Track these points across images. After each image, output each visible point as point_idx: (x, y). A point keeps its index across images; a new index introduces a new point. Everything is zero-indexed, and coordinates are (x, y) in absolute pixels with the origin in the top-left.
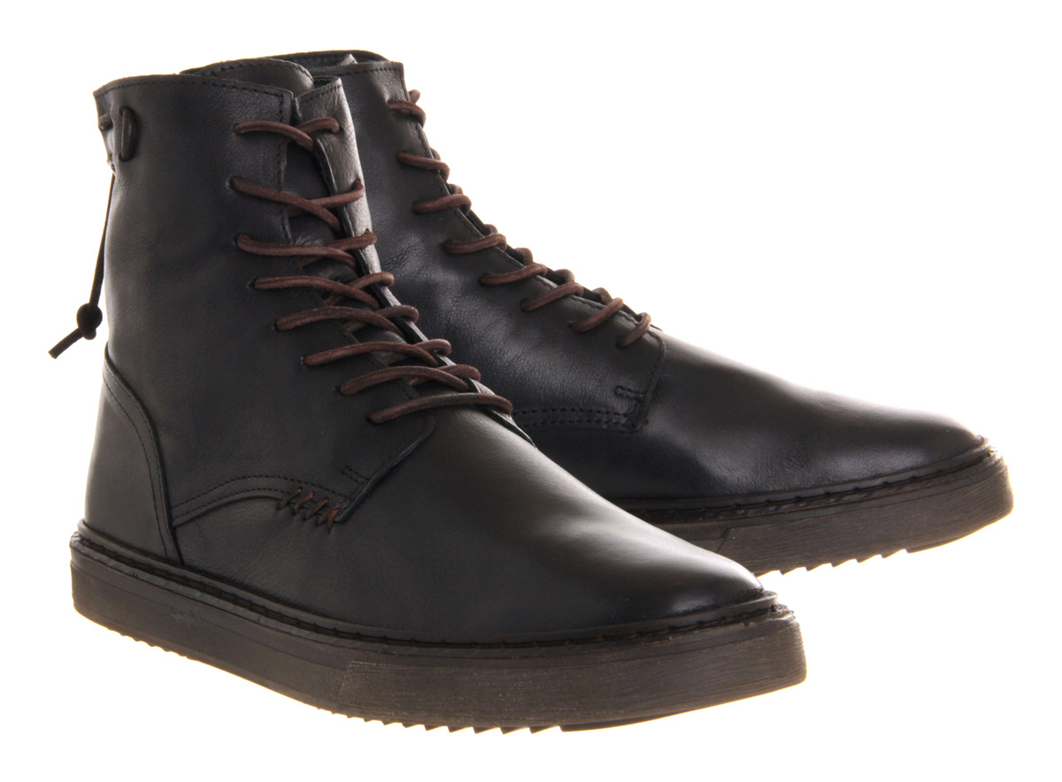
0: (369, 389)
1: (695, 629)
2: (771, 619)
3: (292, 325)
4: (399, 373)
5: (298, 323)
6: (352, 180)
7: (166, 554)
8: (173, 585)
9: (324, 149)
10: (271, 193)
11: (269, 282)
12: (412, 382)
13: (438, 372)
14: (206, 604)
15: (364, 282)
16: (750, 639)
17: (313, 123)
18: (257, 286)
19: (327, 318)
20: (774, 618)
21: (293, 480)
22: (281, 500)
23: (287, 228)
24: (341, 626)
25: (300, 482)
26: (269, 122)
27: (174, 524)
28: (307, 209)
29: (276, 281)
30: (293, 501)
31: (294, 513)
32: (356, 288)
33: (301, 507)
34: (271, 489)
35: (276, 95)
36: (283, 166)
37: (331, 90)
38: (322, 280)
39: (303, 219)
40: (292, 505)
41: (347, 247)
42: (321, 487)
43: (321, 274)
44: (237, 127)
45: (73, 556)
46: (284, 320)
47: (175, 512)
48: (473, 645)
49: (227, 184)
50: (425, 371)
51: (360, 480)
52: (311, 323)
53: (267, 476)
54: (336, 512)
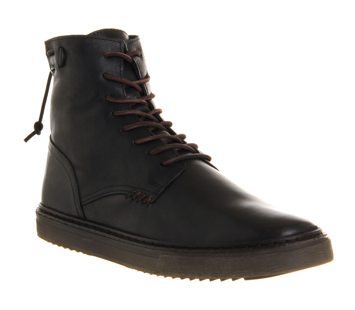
0: (160, 153)
1: (295, 241)
2: (322, 237)
3: (129, 129)
4: (172, 146)
5: (131, 128)
6: (145, 74)
7: (78, 215)
8: (82, 227)
9: (136, 62)
10: (119, 79)
11: (119, 113)
12: (176, 150)
13: (185, 146)
14: (97, 234)
15: (153, 112)
16: (316, 244)
17: (132, 52)
18: (114, 114)
19: (142, 126)
20: (323, 237)
21: (132, 187)
22: (128, 195)
23: (125, 92)
24: (155, 242)
25: (135, 188)
26: (117, 52)
27: (82, 204)
28: (132, 85)
29: (122, 112)
30: (133, 195)
31: (133, 200)
32: (150, 115)
33: (136, 197)
34: (123, 191)
35: (118, 42)
36: (122, 69)
37: (137, 40)
38: (138, 112)
39: (130, 89)
40: (132, 197)
41: (146, 99)
42: (144, 190)
43: (137, 109)
44: (105, 54)
45: (37, 216)
46: (126, 127)
47: (83, 200)
48: (209, 248)
49: (102, 76)
50: (181, 145)
51: (159, 187)
52: (136, 128)
53: (121, 186)
54: (150, 199)
